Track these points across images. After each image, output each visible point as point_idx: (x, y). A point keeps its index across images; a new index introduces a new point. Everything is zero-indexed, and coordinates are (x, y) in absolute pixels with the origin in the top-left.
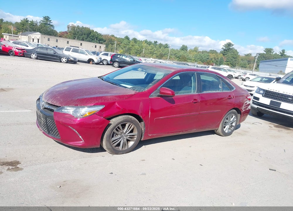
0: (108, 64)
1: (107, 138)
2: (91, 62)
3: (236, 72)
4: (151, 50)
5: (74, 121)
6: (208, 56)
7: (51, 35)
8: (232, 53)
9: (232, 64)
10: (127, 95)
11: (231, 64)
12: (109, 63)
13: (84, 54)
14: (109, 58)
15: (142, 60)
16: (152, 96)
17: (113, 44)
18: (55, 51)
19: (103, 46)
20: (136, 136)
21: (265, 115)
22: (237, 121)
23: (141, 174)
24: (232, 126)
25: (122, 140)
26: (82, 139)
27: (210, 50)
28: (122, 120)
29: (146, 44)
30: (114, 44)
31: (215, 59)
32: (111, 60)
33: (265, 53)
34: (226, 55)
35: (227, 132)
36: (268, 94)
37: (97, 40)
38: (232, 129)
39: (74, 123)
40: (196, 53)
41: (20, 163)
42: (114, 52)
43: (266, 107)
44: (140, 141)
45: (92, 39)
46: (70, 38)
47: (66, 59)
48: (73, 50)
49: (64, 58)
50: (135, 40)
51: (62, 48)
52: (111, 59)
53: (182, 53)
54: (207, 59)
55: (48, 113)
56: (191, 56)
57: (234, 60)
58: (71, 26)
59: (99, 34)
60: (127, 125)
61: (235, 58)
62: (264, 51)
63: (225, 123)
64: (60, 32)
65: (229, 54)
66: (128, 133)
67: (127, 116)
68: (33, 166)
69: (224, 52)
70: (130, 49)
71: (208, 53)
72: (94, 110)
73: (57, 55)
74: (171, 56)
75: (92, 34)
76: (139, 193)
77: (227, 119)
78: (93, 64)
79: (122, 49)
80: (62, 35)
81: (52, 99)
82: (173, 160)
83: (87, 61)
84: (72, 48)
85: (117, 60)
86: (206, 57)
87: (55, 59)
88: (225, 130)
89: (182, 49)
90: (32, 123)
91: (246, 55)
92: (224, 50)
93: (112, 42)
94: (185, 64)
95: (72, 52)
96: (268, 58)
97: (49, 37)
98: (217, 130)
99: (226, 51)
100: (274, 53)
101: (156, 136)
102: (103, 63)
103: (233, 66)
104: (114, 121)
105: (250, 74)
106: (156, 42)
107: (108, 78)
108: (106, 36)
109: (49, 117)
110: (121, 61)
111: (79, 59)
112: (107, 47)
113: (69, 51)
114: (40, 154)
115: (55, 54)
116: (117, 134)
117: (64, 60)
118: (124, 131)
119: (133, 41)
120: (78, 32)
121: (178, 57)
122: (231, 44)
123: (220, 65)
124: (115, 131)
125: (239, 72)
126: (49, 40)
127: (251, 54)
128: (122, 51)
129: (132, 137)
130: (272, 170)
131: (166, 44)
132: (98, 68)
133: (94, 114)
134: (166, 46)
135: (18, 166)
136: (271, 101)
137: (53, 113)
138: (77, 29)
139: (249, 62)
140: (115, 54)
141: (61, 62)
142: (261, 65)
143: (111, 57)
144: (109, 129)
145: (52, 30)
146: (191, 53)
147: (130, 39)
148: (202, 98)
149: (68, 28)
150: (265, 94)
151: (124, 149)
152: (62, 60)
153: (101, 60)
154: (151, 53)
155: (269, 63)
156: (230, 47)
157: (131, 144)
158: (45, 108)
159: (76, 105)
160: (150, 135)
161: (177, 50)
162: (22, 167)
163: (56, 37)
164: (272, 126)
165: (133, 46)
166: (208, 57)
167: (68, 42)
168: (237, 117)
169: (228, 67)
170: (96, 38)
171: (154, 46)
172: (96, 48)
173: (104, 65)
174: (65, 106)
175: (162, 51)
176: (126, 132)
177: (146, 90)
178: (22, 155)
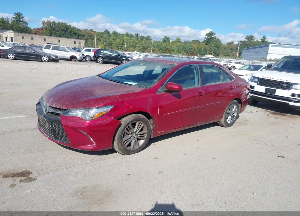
0: (91, 60)
1: (118, 138)
2: (74, 59)
3: (221, 61)
4: (133, 43)
5: (83, 124)
6: (191, 46)
7: (24, 32)
8: (215, 42)
9: (216, 54)
10: (135, 93)
11: (214, 53)
12: (93, 59)
13: (66, 51)
14: (92, 54)
15: (126, 53)
16: (159, 92)
17: (92, 39)
18: (34, 50)
19: (83, 42)
20: (146, 135)
21: (259, 102)
22: (238, 110)
23: (158, 172)
24: (233, 116)
25: (133, 139)
26: (93, 141)
27: (193, 41)
28: (132, 119)
29: (127, 37)
30: (94, 38)
31: (198, 49)
32: (95, 56)
33: (246, 40)
34: (209, 44)
35: (229, 122)
36: (263, 82)
37: (75, 35)
38: (234, 119)
39: (83, 126)
40: (178, 44)
41: (32, 173)
42: (94, 47)
43: (261, 95)
44: (150, 139)
45: (70, 35)
46: (46, 35)
47: (47, 58)
48: (53, 47)
49: (45, 56)
50: (115, 33)
51: (39, 46)
52: (95, 54)
53: (165, 45)
54: (191, 49)
55: (54, 117)
56: (174, 47)
57: (217, 49)
58: (46, 21)
59: (77, 29)
60: (137, 124)
61: (218, 47)
62: (245, 38)
63: (228, 114)
64: (34, 29)
65: (212, 43)
66: (139, 132)
67: (137, 114)
68: (46, 175)
69: (207, 42)
70: (111, 43)
71: (191, 43)
72: (104, 111)
73: (37, 54)
74: (154, 48)
75: (69, 30)
76: (162, 192)
77: (229, 110)
78: (76, 61)
79: (103, 43)
80: (37, 32)
81: (55, 102)
82: (185, 156)
83: (69, 58)
84: (52, 45)
85: (101, 55)
86: (189, 48)
87: (35, 58)
88: (227, 120)
89: (165, 41)
90: (31, 128)
91: (228, 43)
92: (207, 39)
93: (92, 37)
94: (170, 56)
95: (52, 49)
96: (250, 46)
97: (23, 34)
98: (220, 121)
99: (209, 40)
100: (255, 40)
101: (164, 132)
102: (86, 59)
103: (216, 55)
104: (125, 121)
105: (235, 63)
106: (137, 35)
107: (107, 75)
108: (85, 31)
109: (55, 121)
110: (105, 56)
111: (61, 57)
112: (86, 42)
113: (49, 49)
114: (49, 161)
115: (35, 53)
116: (127, 134)
117: (45, 59)
118: (135, 130)
119: (114, 34)
120: (54, 28)
121: (161, 49)
122: (212, 33)
123: (204, 55)
124: (125, 130)
125: (224, 60)
126: (23, 38)
127: (233, 42)
128: (103, 45)
129: (142, 136)
130: (280, 157)
131: (148, 37)
132: (82, 65)
133: (104, 115)
134: (148, 38)
135: (30, 176)
136: (266, 89)
137: (60, 117)
138: (53, 25)
139: (232, 50)
140: (98, 50)
141: (42, 61)
142: (243, 53)
143: (94, 53)
144: (120, 129)
145: (26, 27)
146: (174, 44)
147: (110, 33)
148: (206, 90)
149: (43, 24)
150: (260, 82)
151: (135, 149)
152: (43, 59)
153: (84, 56)
154: (133, 46)
155: (251, 50)
156: (213, 37)
157: (142, 142)
158: (49, 112)
159: (84, 107)
160: (159, 132)
161: (160, 42)
162: (35, 177)
163: (31, 35)
164: (268, 113)
165: (114, 39)
166: (191, 48)
167: (45, 40)
168: (238, 107)
169: (213, 56)
170: (75, 33)
171: (136, 39)
172: (75, 44)
173: (88, 61)
174: (72, 108)
175: (144, 44)
176: (136, 131)
177: (153, 86)
178: (30, 164)
